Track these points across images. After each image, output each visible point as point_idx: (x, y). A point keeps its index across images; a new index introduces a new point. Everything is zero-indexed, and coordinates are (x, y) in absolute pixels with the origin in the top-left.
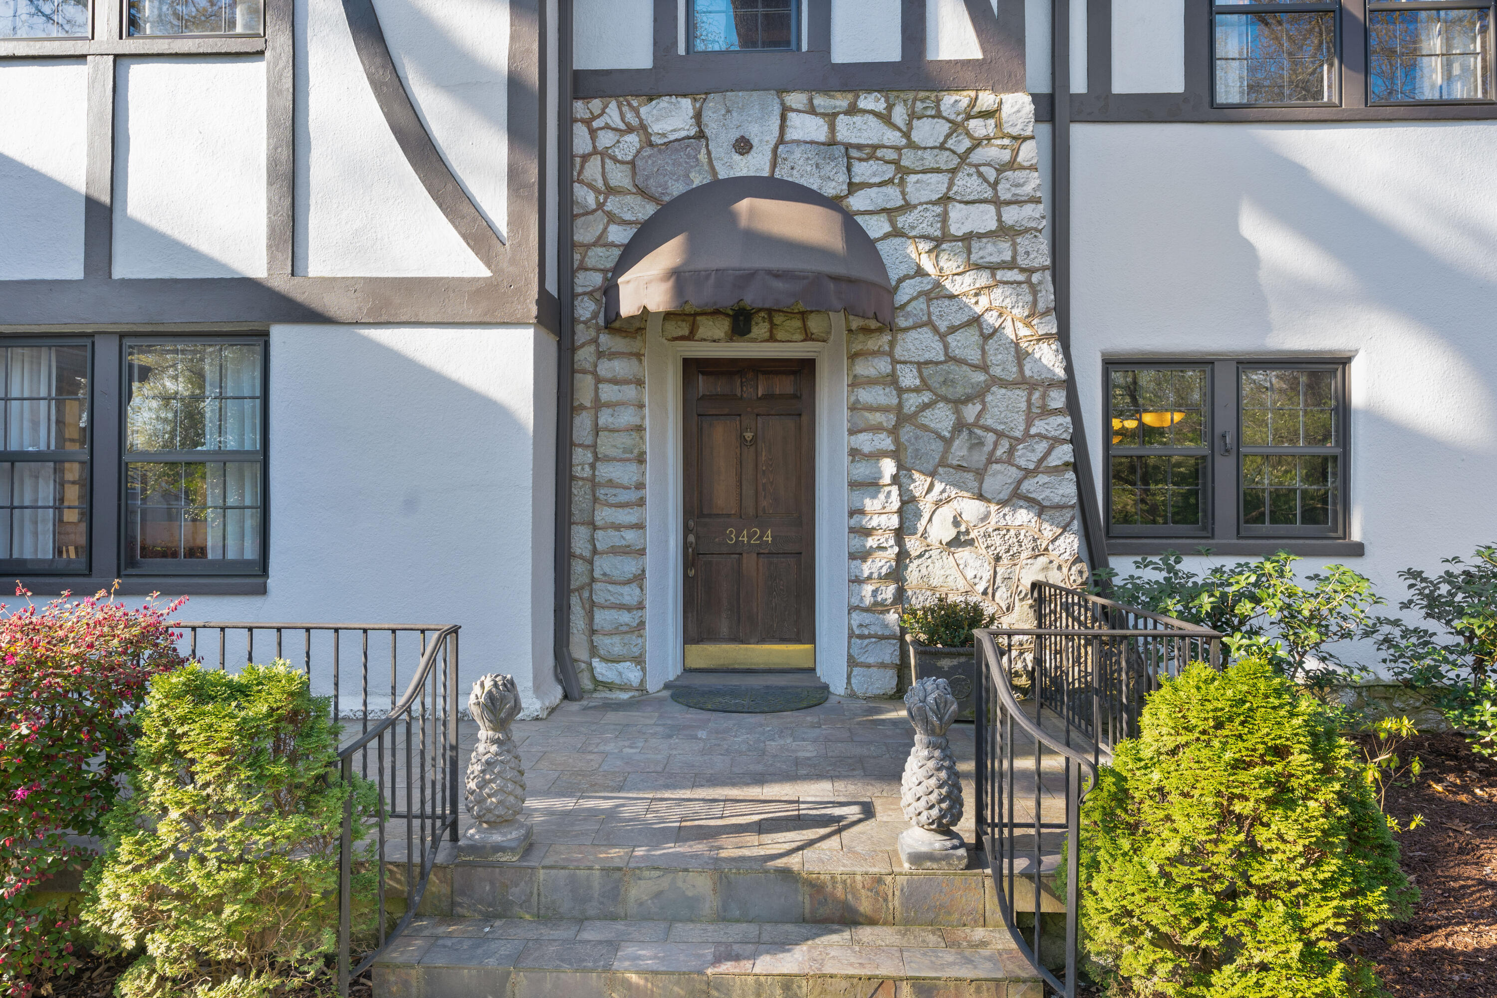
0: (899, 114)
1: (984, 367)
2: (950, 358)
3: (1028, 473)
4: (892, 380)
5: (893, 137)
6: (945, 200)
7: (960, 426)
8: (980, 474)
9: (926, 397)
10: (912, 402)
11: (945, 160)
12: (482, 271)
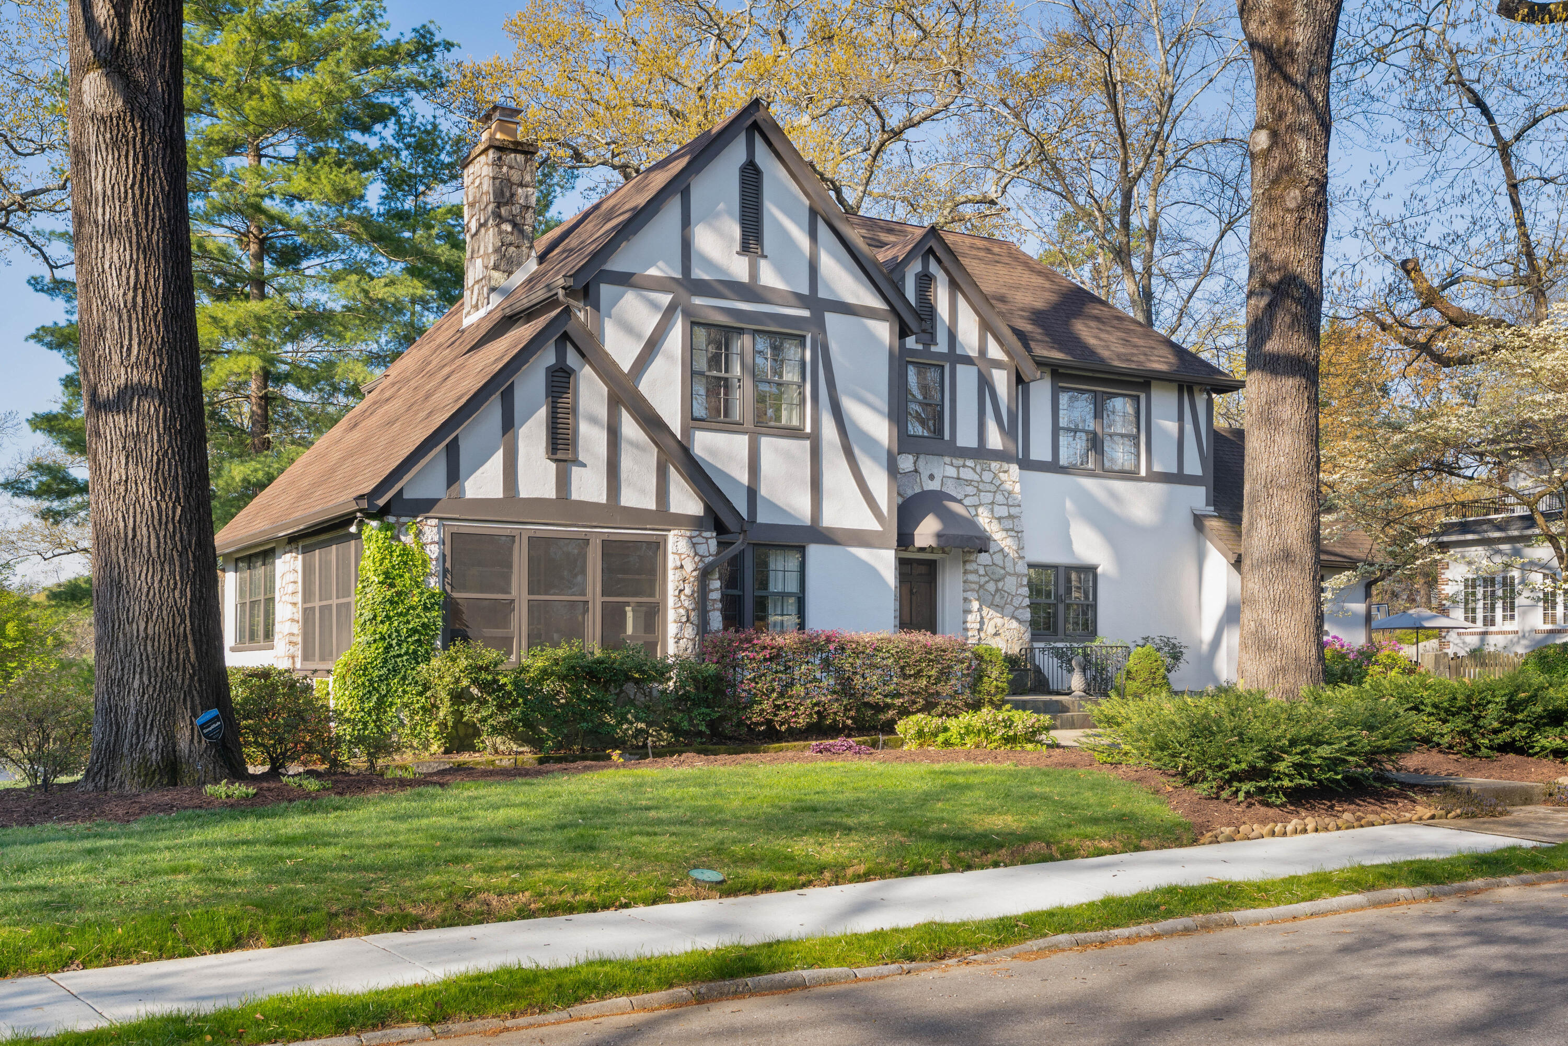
0: (978, 469)
1: (1004, 568)
2: (994, 564)
3: (1017, 608)
4: (976, 572)
5: (976, 478)
6: (993, 503)
7: (997, 590)
8: (1003, 608)
9: (987, 578)
10: (983, 580)
11: (993, 488)
12: (880, 529)
